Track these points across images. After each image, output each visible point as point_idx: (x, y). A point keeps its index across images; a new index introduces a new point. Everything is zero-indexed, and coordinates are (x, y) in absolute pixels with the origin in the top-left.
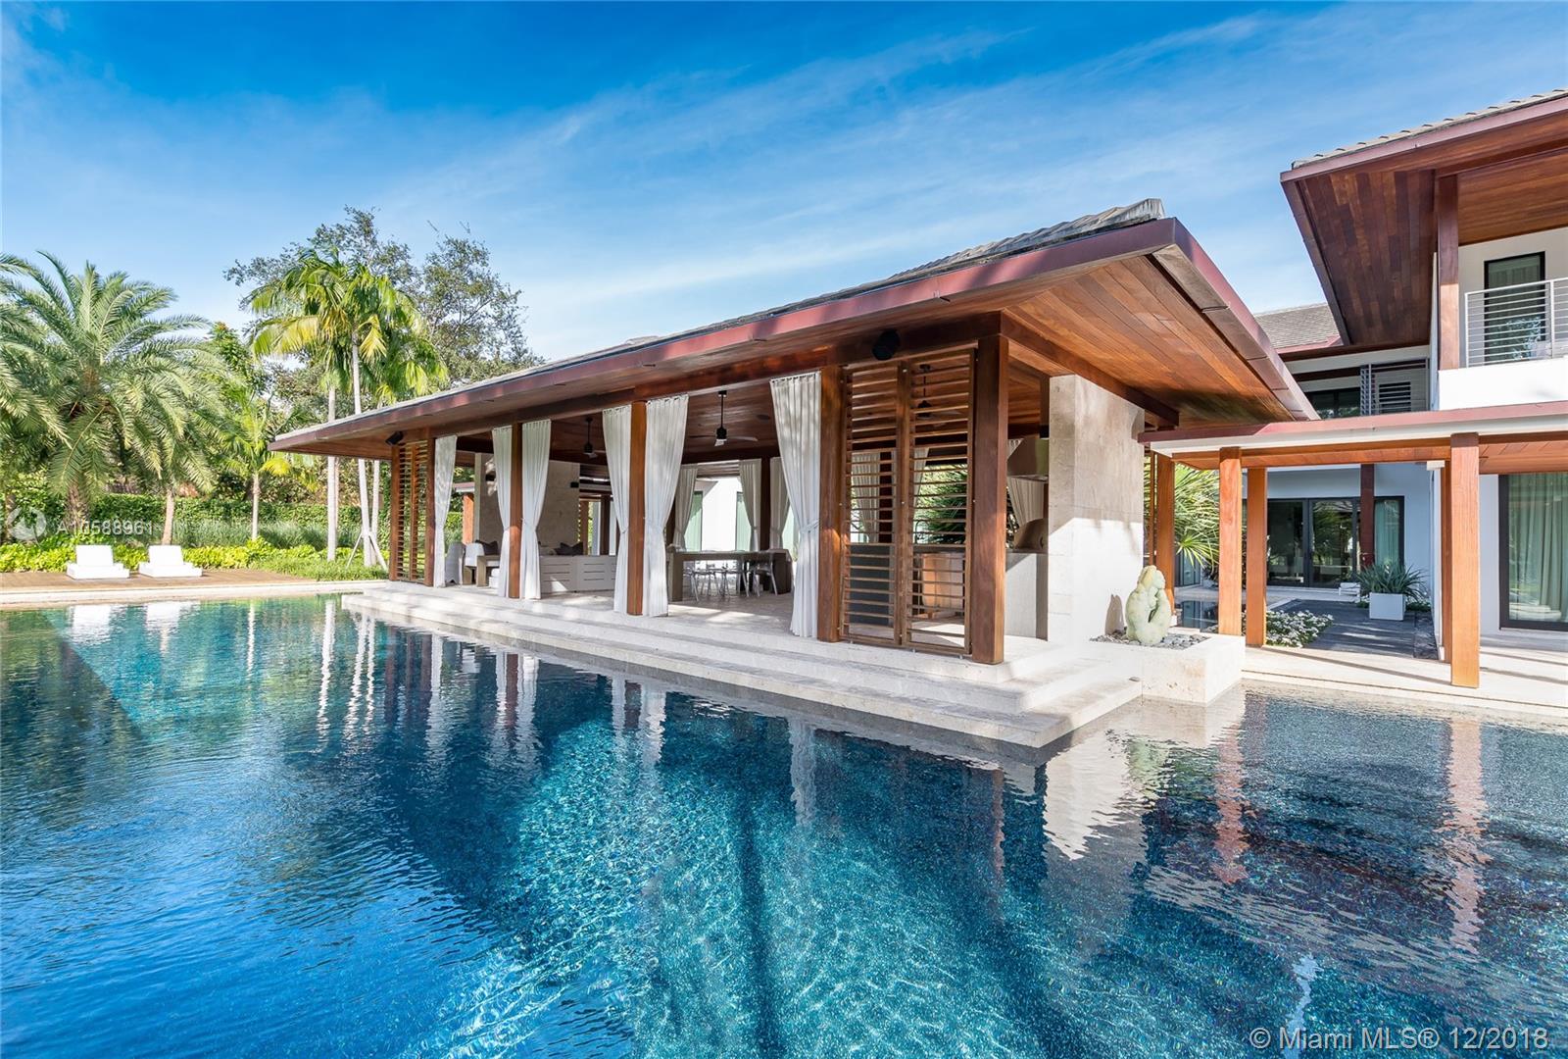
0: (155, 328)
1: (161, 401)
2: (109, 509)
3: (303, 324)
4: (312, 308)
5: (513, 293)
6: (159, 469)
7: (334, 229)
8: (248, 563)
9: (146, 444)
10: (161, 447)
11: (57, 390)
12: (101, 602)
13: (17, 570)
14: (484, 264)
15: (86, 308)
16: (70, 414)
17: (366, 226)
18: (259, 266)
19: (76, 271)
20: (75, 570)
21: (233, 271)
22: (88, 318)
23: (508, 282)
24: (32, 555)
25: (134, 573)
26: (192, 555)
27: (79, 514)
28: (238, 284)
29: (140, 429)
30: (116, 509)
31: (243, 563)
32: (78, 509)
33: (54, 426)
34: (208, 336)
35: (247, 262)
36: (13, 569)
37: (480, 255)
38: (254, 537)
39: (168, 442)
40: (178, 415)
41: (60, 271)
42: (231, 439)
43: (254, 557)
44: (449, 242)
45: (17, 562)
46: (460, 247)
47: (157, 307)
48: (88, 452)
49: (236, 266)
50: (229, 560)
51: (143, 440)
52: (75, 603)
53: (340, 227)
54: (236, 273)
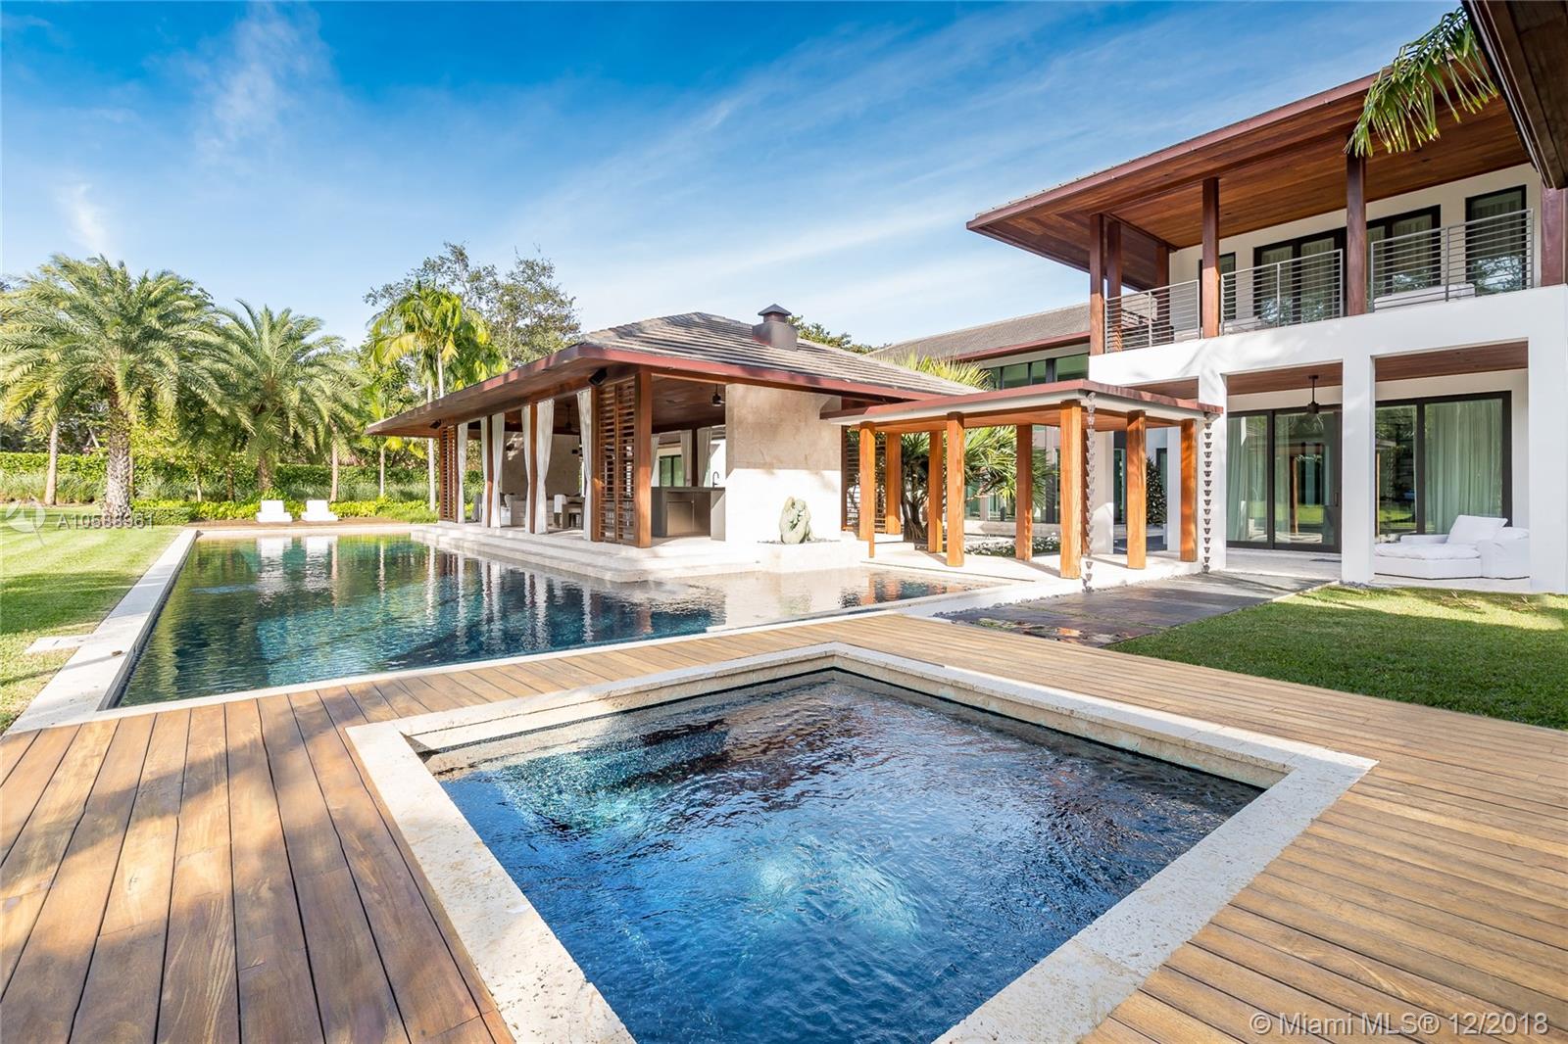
0: (309, 348)
1: (315, 399)
2: (295, 477)
3: (403, 340)
4: (410, 328)
5: (569, 299)
6: (314, 446)
7: (437, 260)
8: (376, 513)
9: (305, 430)
10: (315, 431)
11: (247, 396)
12: (277, 536)
13: (229, 518)
14: (549, 277)
15: (266, 337)
16: (257, 412)
17: (460, 256)
18: (388, 290)
19: (258, 310)
20: (261, 517)
21: (370, 295)
22: (268, 345)
23: (566, 291)
24: (237, 508)
25: (296, 518)
26: (338, 508)
27: (267, 479)
28: (373, 305)
29: (301, 418)
30: (301, 476)
31: (373, 513)
32: (266, 477)
33: (246, 422)
34: (366, 339)
35: (379, 288)
36: (226, 517)
37: (546, 270)
38: (382, 494)
39: (320, 428)
40: (325, 407)
41: (249, 311)
42: (363, 424)
43: (381, 508)
44: (521, 262)
45: (229, 513)
46: (530, 265)
47: (314, 330)
48: (270, 437)
49: (371, 291)
50: (364, 511)
51: (303, 427)
52: (261, 537)
53: (441, 258)
54: (372, 297)
